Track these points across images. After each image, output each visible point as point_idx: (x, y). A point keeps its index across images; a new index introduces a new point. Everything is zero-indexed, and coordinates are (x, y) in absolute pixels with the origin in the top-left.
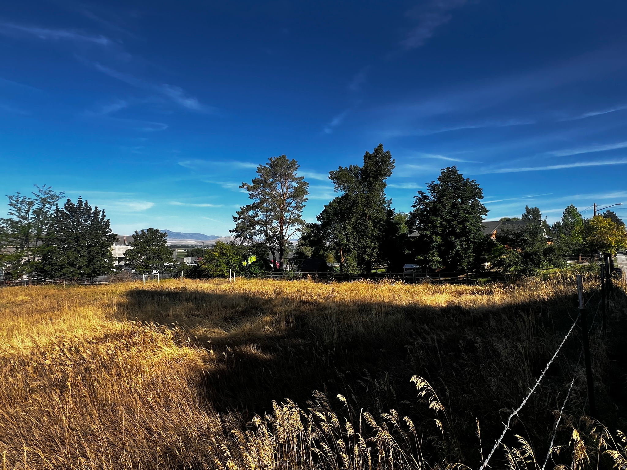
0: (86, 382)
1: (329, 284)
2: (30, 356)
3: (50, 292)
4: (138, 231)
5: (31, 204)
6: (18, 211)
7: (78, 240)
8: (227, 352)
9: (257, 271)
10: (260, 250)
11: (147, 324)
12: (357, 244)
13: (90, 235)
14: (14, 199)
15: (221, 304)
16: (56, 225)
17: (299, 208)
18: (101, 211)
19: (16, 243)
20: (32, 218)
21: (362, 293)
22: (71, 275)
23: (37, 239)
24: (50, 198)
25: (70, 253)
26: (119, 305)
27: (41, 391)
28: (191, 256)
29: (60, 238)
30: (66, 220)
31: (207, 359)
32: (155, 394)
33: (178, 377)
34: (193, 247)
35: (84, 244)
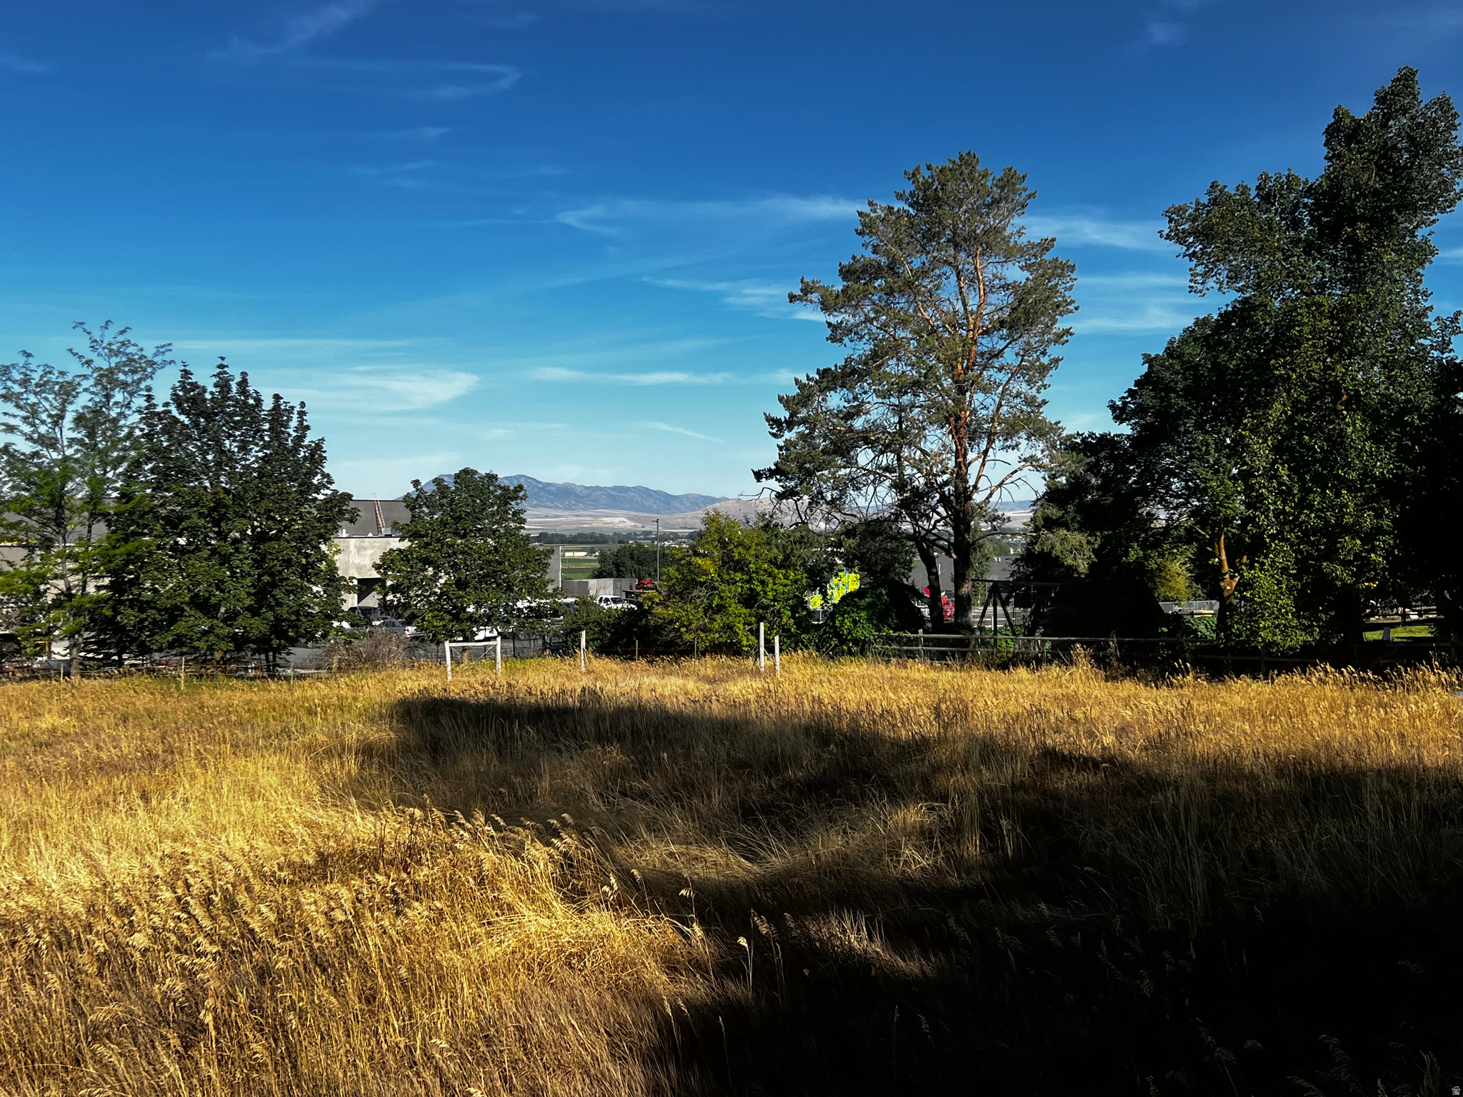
0: (262, 1016)
1: (1171, 685)
2: (84, 918)
3: (138, 703)
4: (423, 483)
5: (67, 392)
6: (27, 418)
7: (223, 517)
8: (753, 935)
9: (865, 631)
10: (872, 545)
11: (463, 821)
12: (1296, 518)
13: (262, 499)
14: (16, 375)
15: (728, 755)
16: (150, 466)
17: (1037, 372)
18: (295, 411)
19: (27, 530)
20: (72, 441)
21: (1316, 724)
22: (202, 645)
23: (91, 515)
24: (126, 369)
25: (197, 564)
26: (364, 753)
27: (121, 1036)
28: (615, 573)
29: (163, 512)
30: (180, 445)
31: (679, 962)
32: (497, 1075)
33: (576, 1020)
34: (621, 538)
35: (243, 533)
